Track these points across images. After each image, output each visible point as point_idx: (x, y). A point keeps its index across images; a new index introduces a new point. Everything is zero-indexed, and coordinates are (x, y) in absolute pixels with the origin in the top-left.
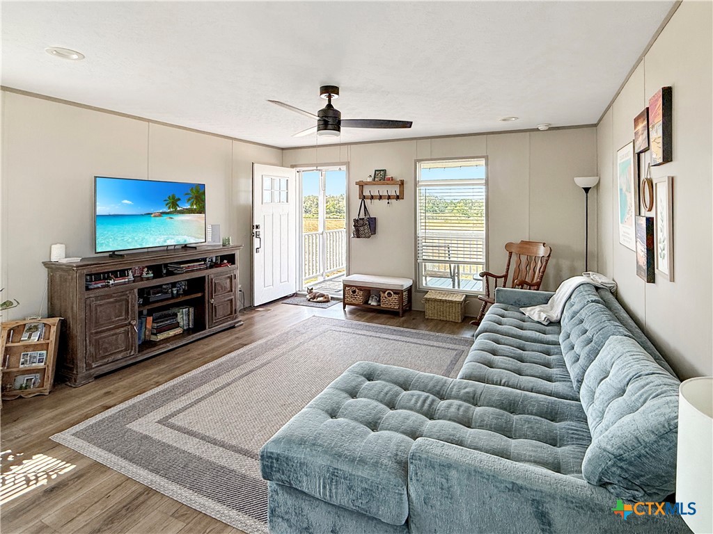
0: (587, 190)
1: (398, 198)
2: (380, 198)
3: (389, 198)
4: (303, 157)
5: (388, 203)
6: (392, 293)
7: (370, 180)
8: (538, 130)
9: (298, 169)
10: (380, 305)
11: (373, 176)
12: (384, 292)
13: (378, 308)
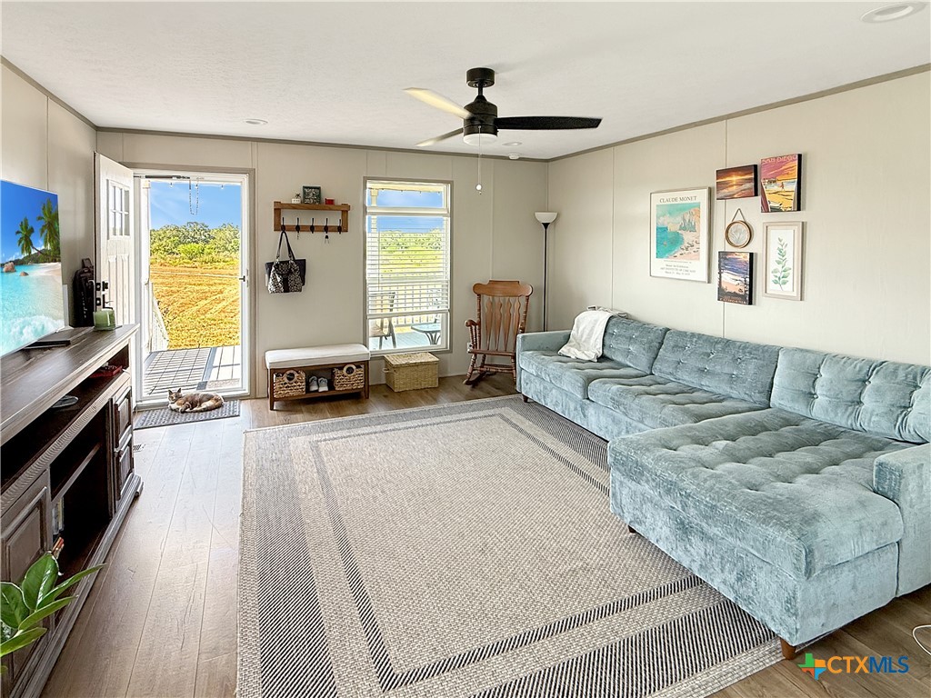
0: (546, 225)
1: (340, 229)
2: (312, 229)
3: (326, 229)
4: (146, 150)
5: (327, 237)
6: (354, 367)
7: (295, 201)
8: (508, 158)
9: (139, 171)
10: (334, 389)
11: (302, 195)
12: (341, 369)
13: (332, 393)
